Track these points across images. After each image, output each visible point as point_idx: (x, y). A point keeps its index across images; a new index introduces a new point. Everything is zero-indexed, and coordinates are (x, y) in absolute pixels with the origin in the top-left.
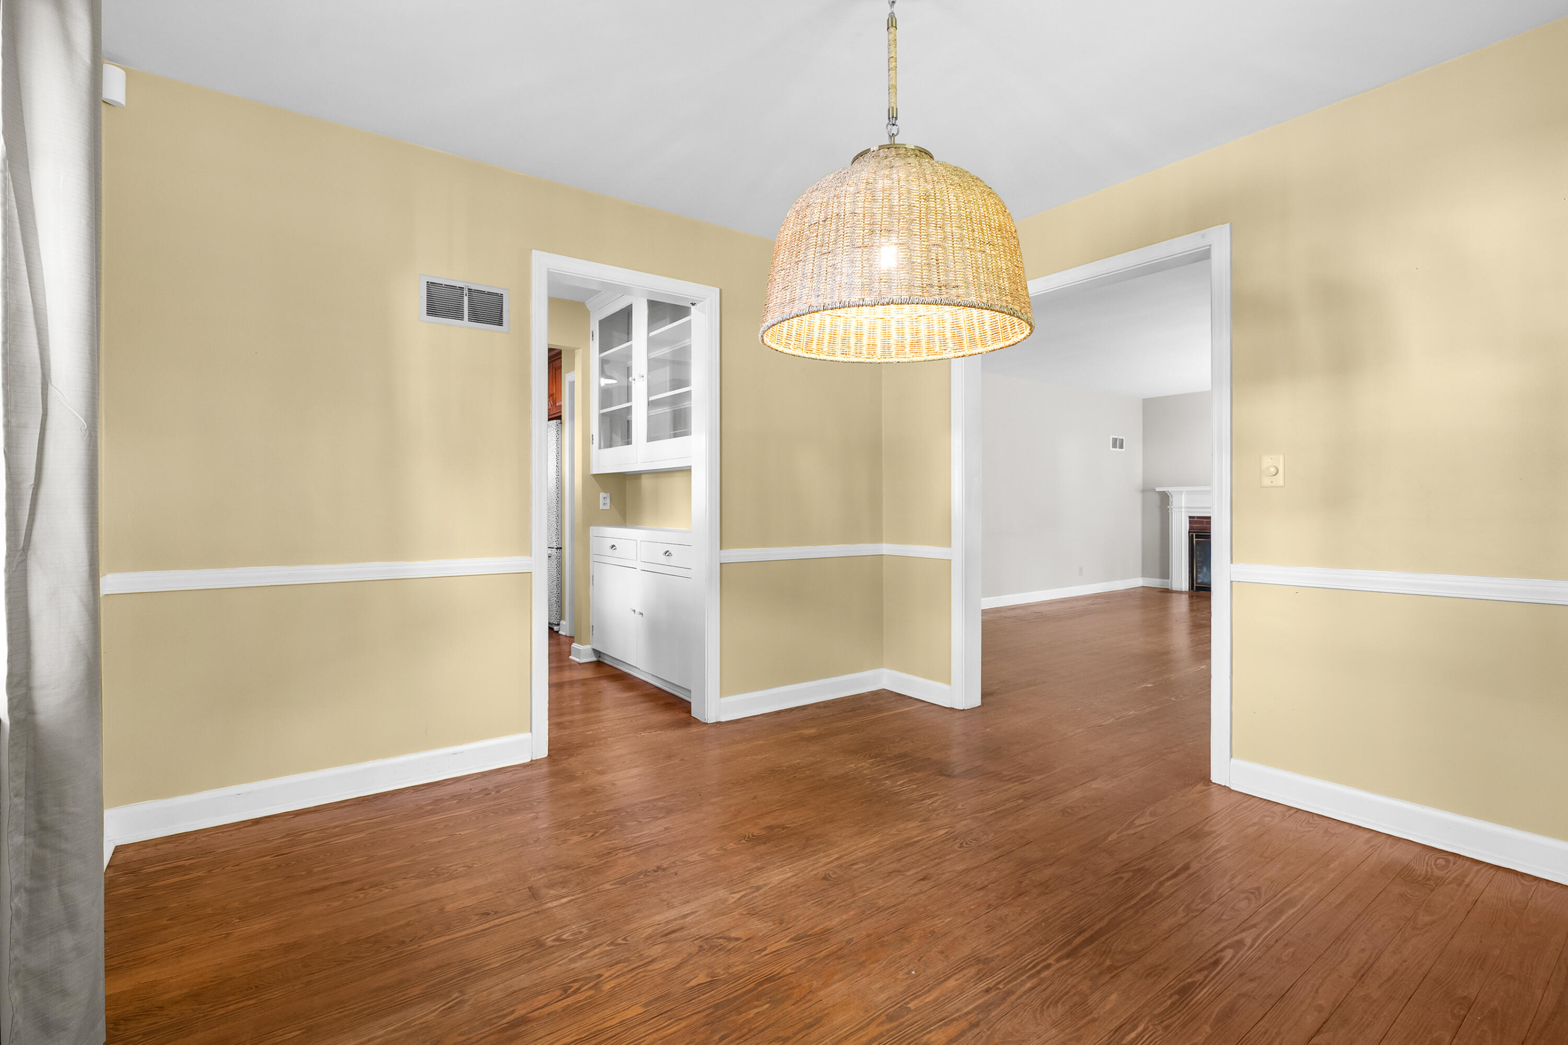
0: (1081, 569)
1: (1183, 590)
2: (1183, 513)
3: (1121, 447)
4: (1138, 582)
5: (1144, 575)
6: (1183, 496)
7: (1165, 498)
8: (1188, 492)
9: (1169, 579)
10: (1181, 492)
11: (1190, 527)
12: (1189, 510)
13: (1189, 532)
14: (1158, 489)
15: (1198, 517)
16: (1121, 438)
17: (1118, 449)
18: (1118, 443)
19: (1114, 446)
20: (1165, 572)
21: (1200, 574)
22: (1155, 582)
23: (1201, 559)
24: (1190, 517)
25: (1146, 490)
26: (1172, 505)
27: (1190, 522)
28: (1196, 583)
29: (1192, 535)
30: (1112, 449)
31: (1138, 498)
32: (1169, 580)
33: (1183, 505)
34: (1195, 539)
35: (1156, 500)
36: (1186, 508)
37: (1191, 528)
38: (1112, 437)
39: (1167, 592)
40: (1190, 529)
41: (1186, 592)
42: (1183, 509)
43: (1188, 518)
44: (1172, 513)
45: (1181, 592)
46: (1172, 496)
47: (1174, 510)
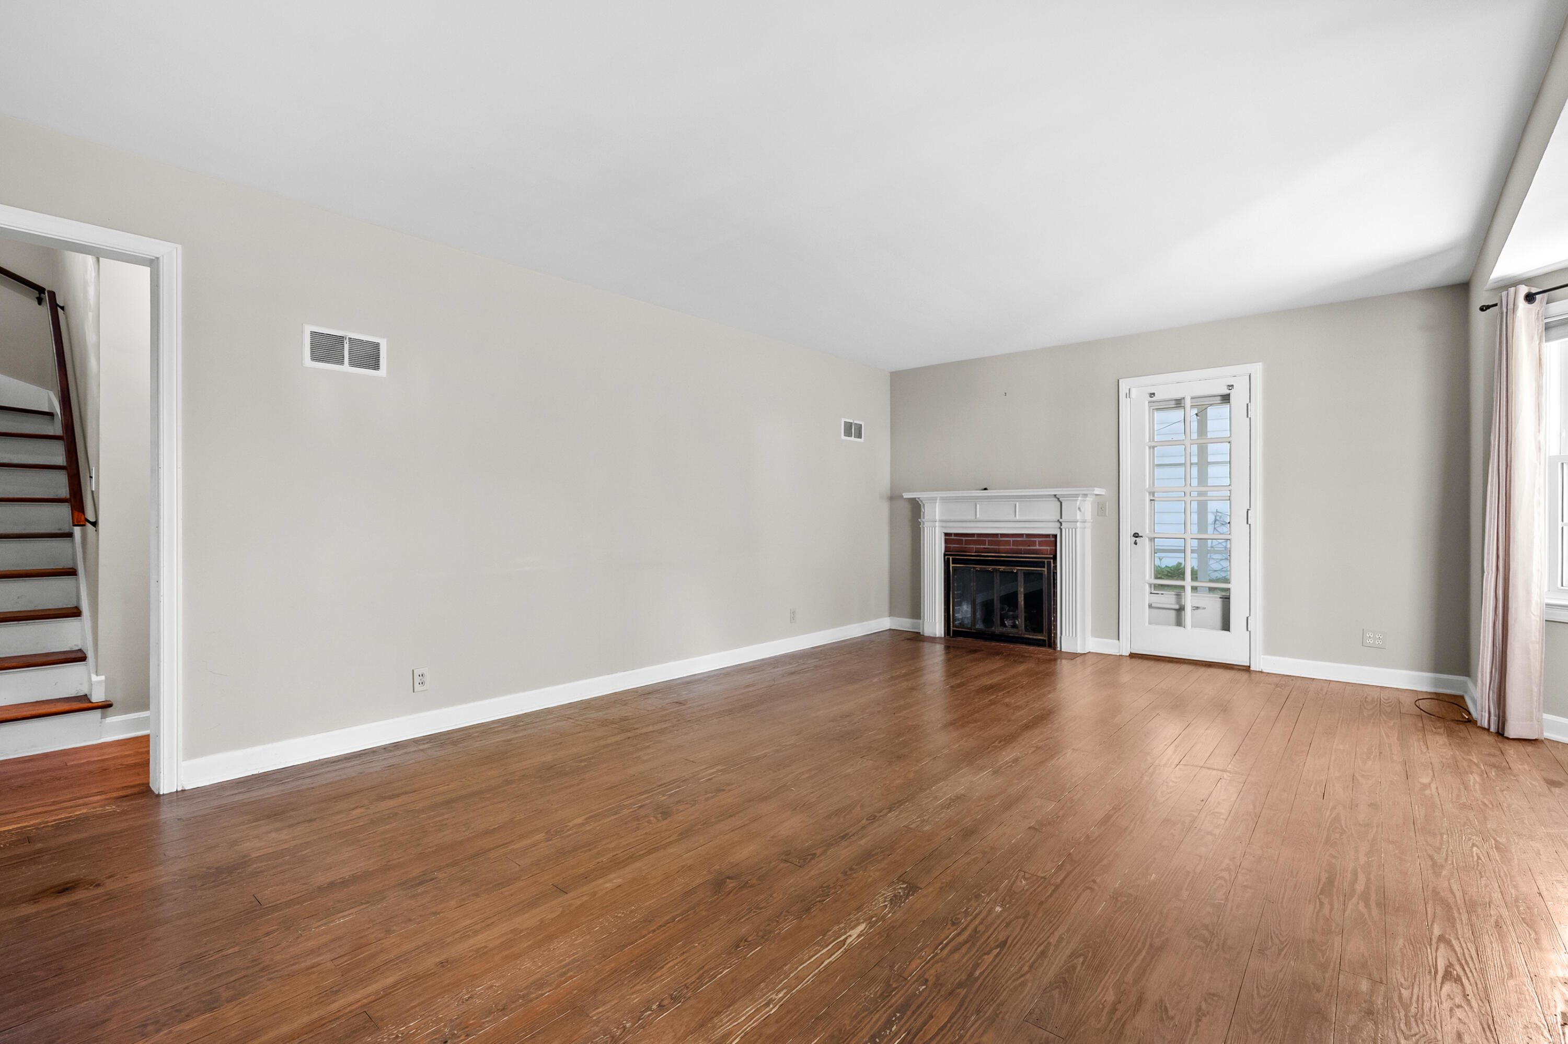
0: (793, 613)
1: (937, 636)
2: (937, 529)
3: (860, 436)
4: (885, 623)
5: (892, 613)
6: (937, 504)
7: (916, 507)
8: (944, 500)
9: (920, 619)
10: (935, 499)
11: (946, 547)
12: (944, 524)
13: (945, 555)
14: (907, 495)
15: (956, 535)
16: (860, 423)
17: (853, 439)
18: (852, 430)
19: (848, 433)
20: (916, 612)
21: (958, 613)
22: (904, 624)
23: (959, 592)
24: (946, 534)
25: (893, 498)
26: (924, 518)
27: (946, 541)
28: (953, 626)
29: (948, 559)
30: (843, 437)
31: (884, 507)
32: (921, 621)
33: (937, 518)
34: (951, 565)
35: (906, 509)
36: (941, 521)
37: (947, 549)
38: (843, 420)
39: (916, 638)
40: (946, 551)
41: (940, 638)
42: (937, 524)
43: (943, 535)
44: (924, 528)
45: (933, 640)
46: (924, 505)
47: (926, 524)
